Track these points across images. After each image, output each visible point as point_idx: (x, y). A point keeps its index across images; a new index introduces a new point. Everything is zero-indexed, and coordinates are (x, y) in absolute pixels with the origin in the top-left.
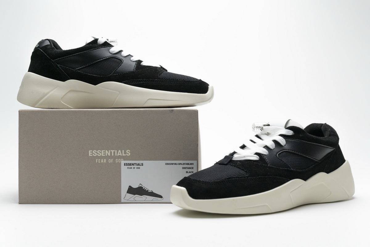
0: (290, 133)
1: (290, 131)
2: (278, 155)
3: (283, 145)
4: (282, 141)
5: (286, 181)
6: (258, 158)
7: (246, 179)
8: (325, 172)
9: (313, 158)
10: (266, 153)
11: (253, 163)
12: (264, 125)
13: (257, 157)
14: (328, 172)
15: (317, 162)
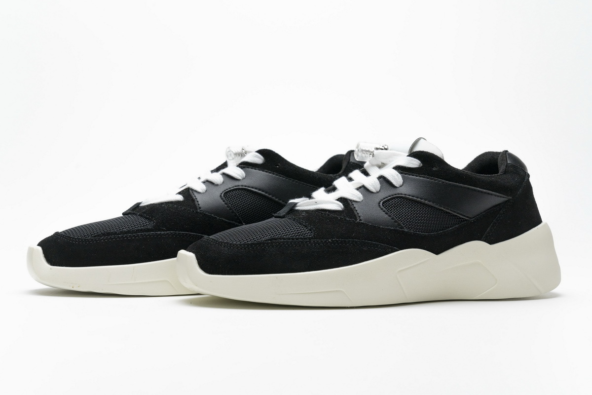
0: (415, 163)
1: (415, 159)
2: (383, 203)
3: (397, 186)
4: (396, 178)
5: (390, 250)
6: (340, 206)
7: (306, 242)
8: (485, 241)
9: (455, 212)
10: (358, 198)
11: (328, 215)
12: (377, 149)
13: (338, 204)
14: (492, 241)
15: (466, 220)
